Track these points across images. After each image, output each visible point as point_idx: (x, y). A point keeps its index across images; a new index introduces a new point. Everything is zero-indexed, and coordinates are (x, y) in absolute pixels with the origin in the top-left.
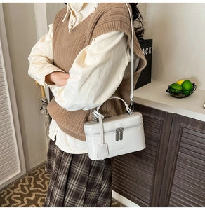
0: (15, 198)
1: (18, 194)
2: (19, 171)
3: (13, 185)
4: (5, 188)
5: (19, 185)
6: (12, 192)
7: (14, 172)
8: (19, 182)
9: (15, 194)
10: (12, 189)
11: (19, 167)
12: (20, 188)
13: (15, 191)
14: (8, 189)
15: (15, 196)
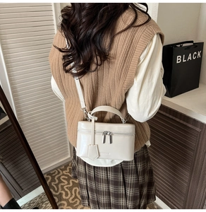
0: (63, 179)
1: (66, 175)
2: (69, 156)
3: (63, 167)
4: (56, 169)
5: (68, 168)
6: (61, 173)
7: (65, 156)
8: (68, 165)
9: (63, 175)
10: (62, 170)
11: (69, 153)
12: (68, 171)
13: (64, 172)
14: (59, 170)
15: (64, 177)
